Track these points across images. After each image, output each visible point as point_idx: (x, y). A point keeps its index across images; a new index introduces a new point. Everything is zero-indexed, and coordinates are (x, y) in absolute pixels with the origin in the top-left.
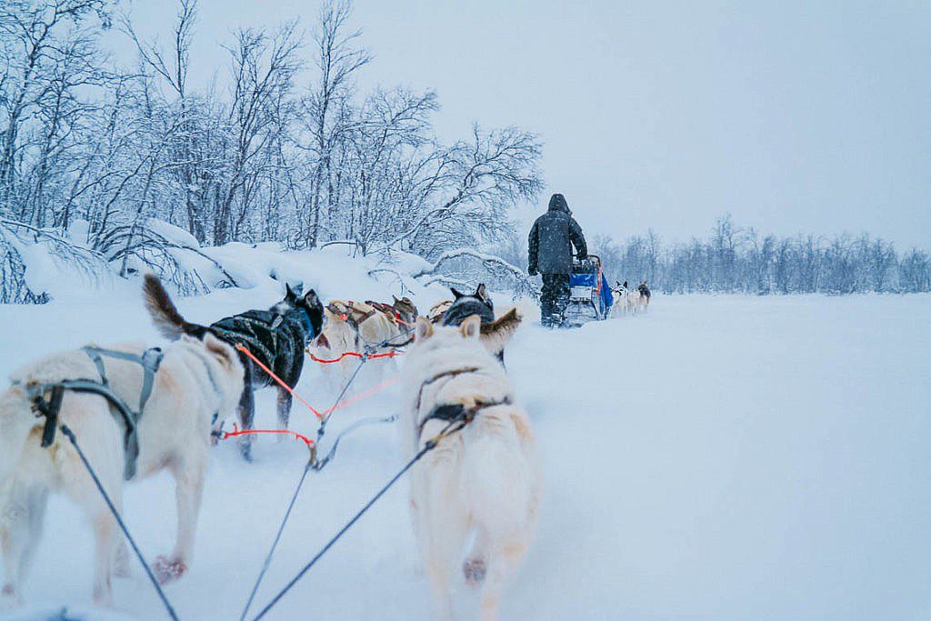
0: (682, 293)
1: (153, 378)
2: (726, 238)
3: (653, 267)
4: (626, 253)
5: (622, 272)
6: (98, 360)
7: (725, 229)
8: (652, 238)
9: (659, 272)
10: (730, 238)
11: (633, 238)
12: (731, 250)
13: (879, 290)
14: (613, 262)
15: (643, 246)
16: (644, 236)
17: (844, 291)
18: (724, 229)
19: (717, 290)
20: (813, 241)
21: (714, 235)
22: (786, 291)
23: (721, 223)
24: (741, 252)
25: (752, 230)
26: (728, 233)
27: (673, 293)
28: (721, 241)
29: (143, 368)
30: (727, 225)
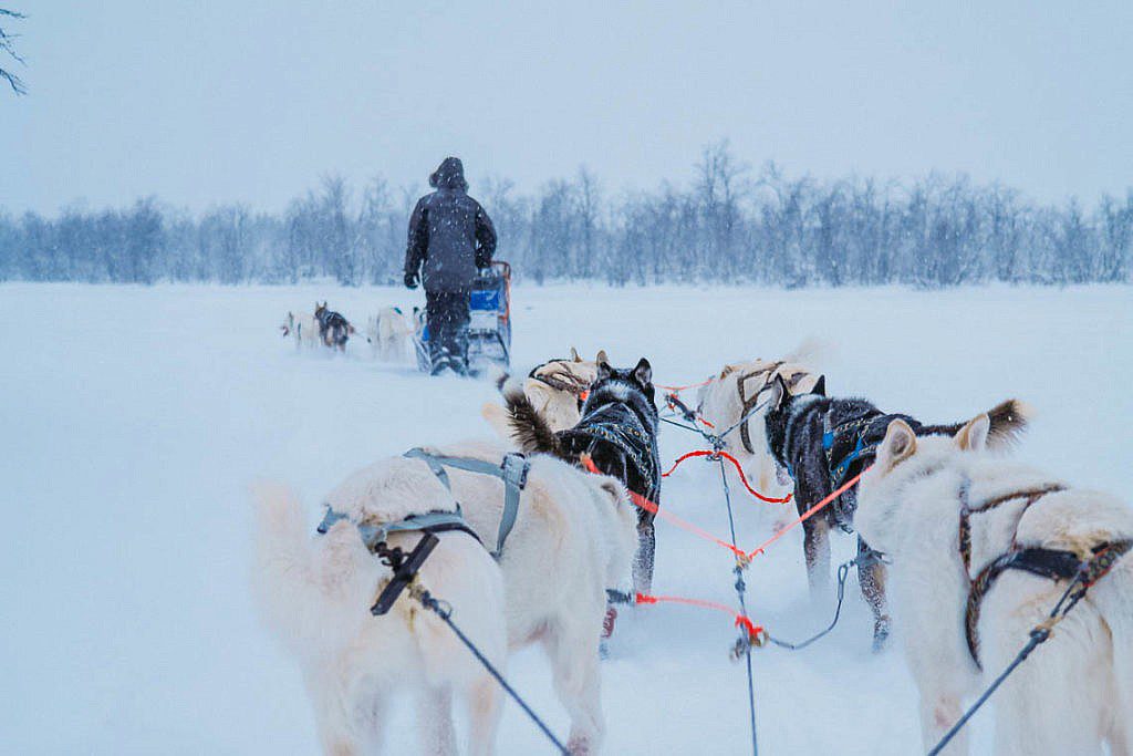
0: (644, 285)
1: (518, 499)
2: (719, 182)
3: (588, 237)
4: (538, 211)
5: (533, 242)
6: (441, 473)
7: (718, 167)
8: (587, 182)
9: (599, 244)
10: (726, 183)
11: (552, 184)
12: (729, 206)
13: (1006, 275)
14: (515, 227)
15: (570, 196)
16: (572, 178)
17: (946, 280)
18: (715, 167)
19: (707, 277)
20: (878, 187)
21: (699, 177)
22: (836, 279)
23: (711, 155)
24: (749, 210)
25: (773, 167)
26: (722, 173)
27: (626, 285)
28: (709, 187)
29: (504, 483)
30: (720, 160)
